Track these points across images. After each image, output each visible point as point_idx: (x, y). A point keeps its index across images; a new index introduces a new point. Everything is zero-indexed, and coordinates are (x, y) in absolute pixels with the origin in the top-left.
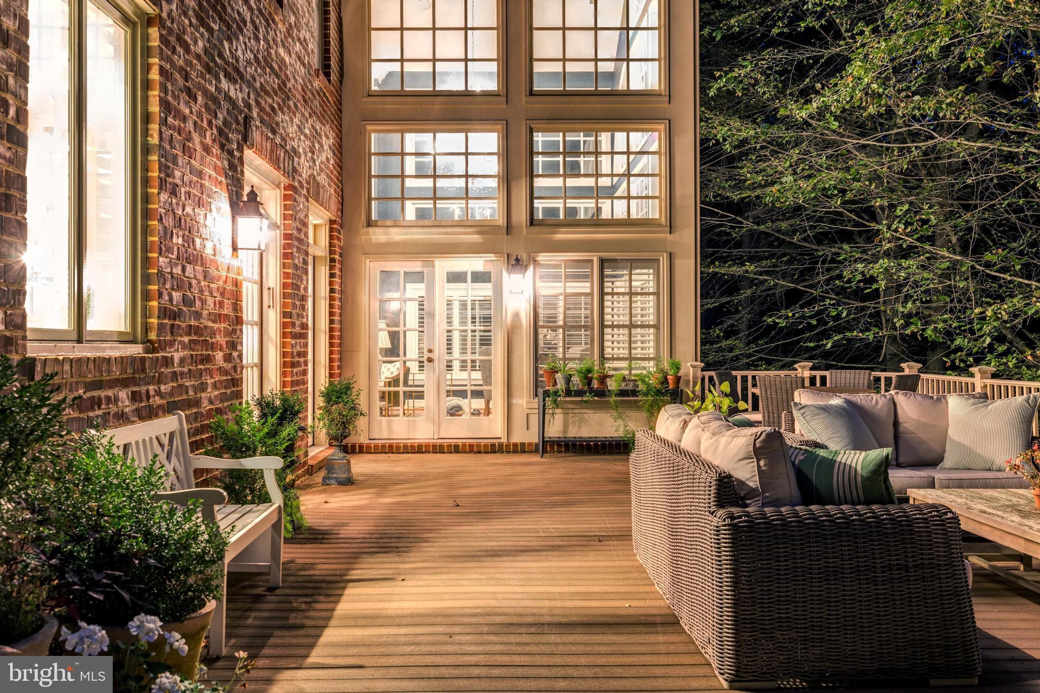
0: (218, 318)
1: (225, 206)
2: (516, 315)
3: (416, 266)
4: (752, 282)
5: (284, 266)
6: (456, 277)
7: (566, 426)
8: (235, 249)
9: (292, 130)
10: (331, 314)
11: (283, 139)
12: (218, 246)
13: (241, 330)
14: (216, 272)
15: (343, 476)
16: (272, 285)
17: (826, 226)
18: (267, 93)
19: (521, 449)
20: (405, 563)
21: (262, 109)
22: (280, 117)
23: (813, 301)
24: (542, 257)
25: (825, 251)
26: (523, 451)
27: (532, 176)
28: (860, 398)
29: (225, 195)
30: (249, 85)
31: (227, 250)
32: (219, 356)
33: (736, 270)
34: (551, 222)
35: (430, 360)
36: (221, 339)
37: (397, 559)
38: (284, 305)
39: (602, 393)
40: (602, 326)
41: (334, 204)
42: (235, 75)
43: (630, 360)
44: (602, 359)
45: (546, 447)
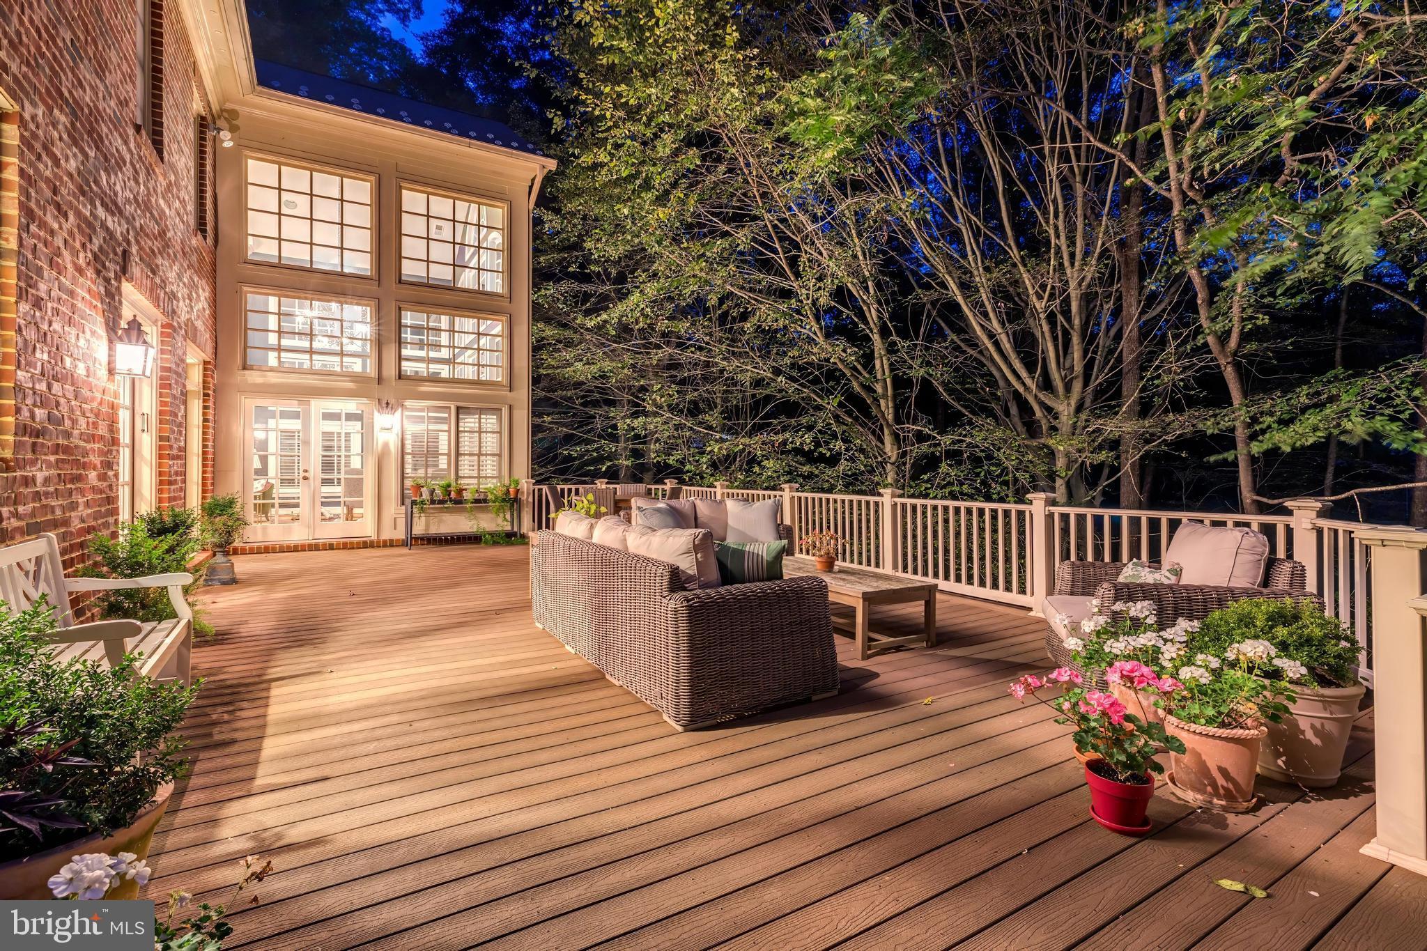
0: (92, 438)
1: (101, 331)
2: (386, 445)
3: (292, 405)
5: (161, 395)
6: (328, 416)
7: (427, 526)
8: (111, 371)
9: (172, 275)
10: (204, 440)
11: (163, 281)
12: (92, 368)
13: (118, 451)
14: (89, 393)
15: (225, 577)
16: (146, 410)
18: (147, 235)
19: (390, 544)
20: (323, 654)
21: (141, 248)
22: (159, 261)
24: (408, 403)
26: (392, 546)
27: (400, 343)
28: (674, 503)
29: (100, 319)
30: (128, 222)
31: (103, 373)
32: (92, 475)
34: (417, 379)
35: (305, 478)
36: (95, 459)
37: (316, 651)
38: (160, 430)
39: (459, 501)
40: (458, 454)
41: (209, 346)
42: (114, 208)
43: (479, 477)
44: (458, 477)
45: (413, 541)
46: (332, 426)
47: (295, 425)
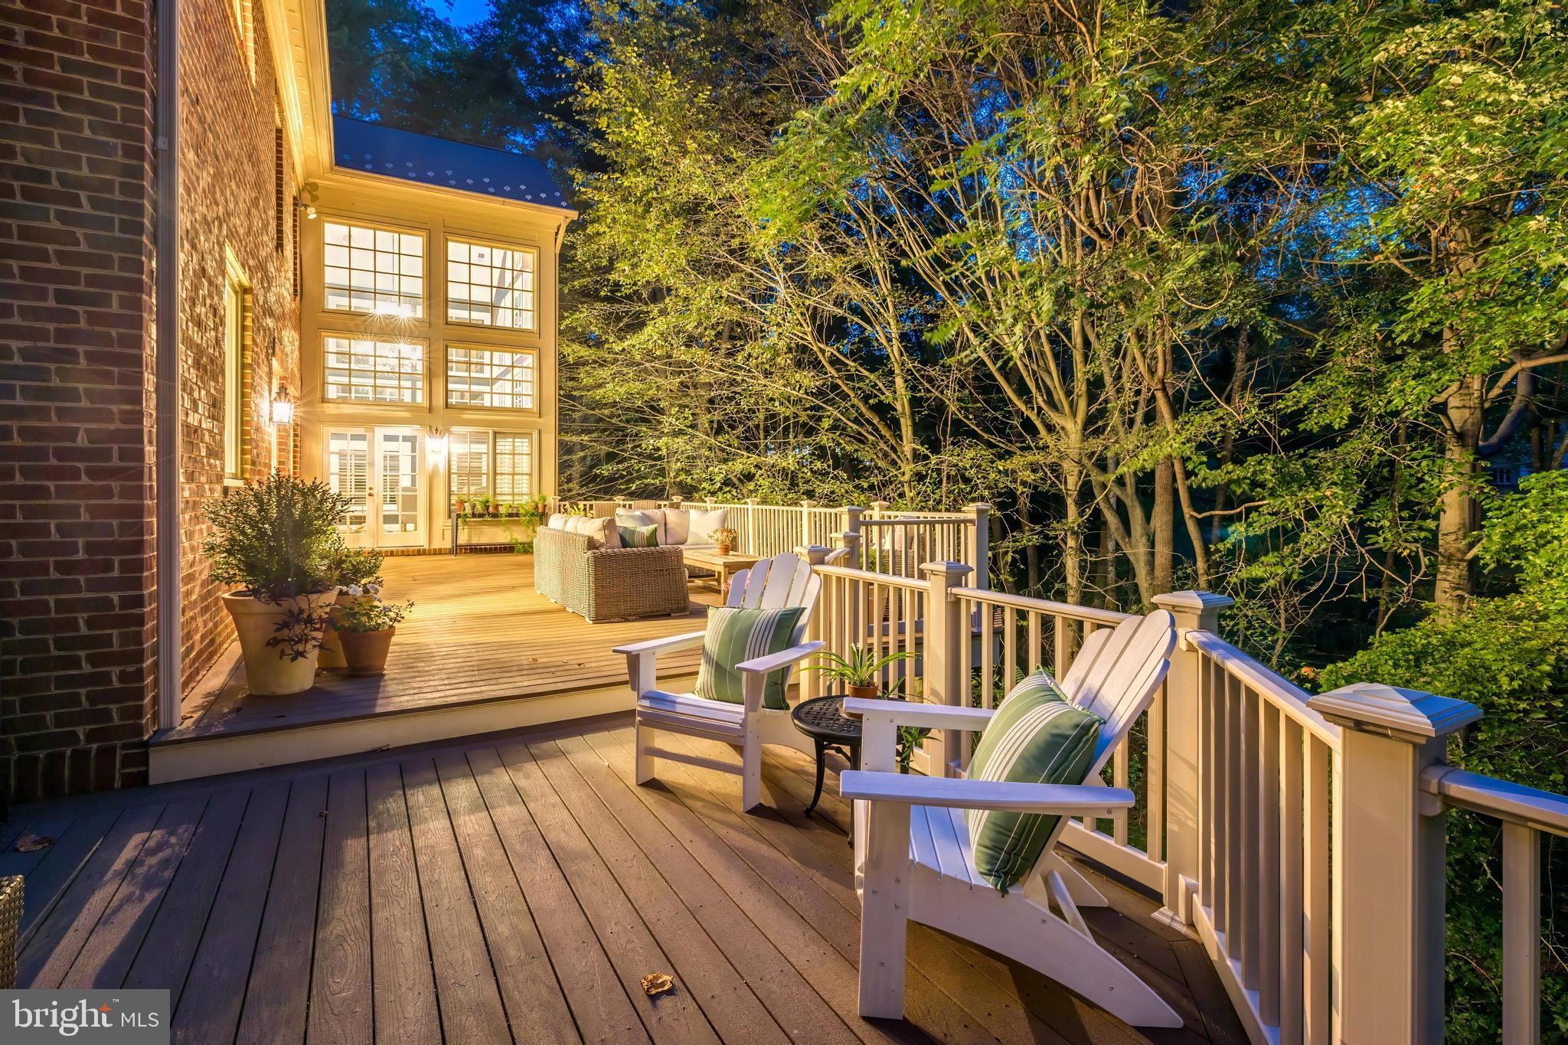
2: (436, 467)
3: (361, 431)
4: (583, 447)
6: (387, 438)
7: (470, 537)
9: (286, 340)
10: (294, 462)
11: (284, 347)
17: (632, 415)
18: (279, 320)
19: (439, 552)
22: (283, 333)
23: (624, 460)
24: (454, 429)
25: (632, 429)
26: (441, 553)
27: (447, 376)
28: (648, 512)
33: (575, 439)
34: (462, 408)
35: (371, 496)
39: (495, 515)
40: (495, 474)
41: (298, 386)
43: (513, 494)
44: (495, 494)
45: (457, 550)
46: (391, 446)
47: (361, 445)
